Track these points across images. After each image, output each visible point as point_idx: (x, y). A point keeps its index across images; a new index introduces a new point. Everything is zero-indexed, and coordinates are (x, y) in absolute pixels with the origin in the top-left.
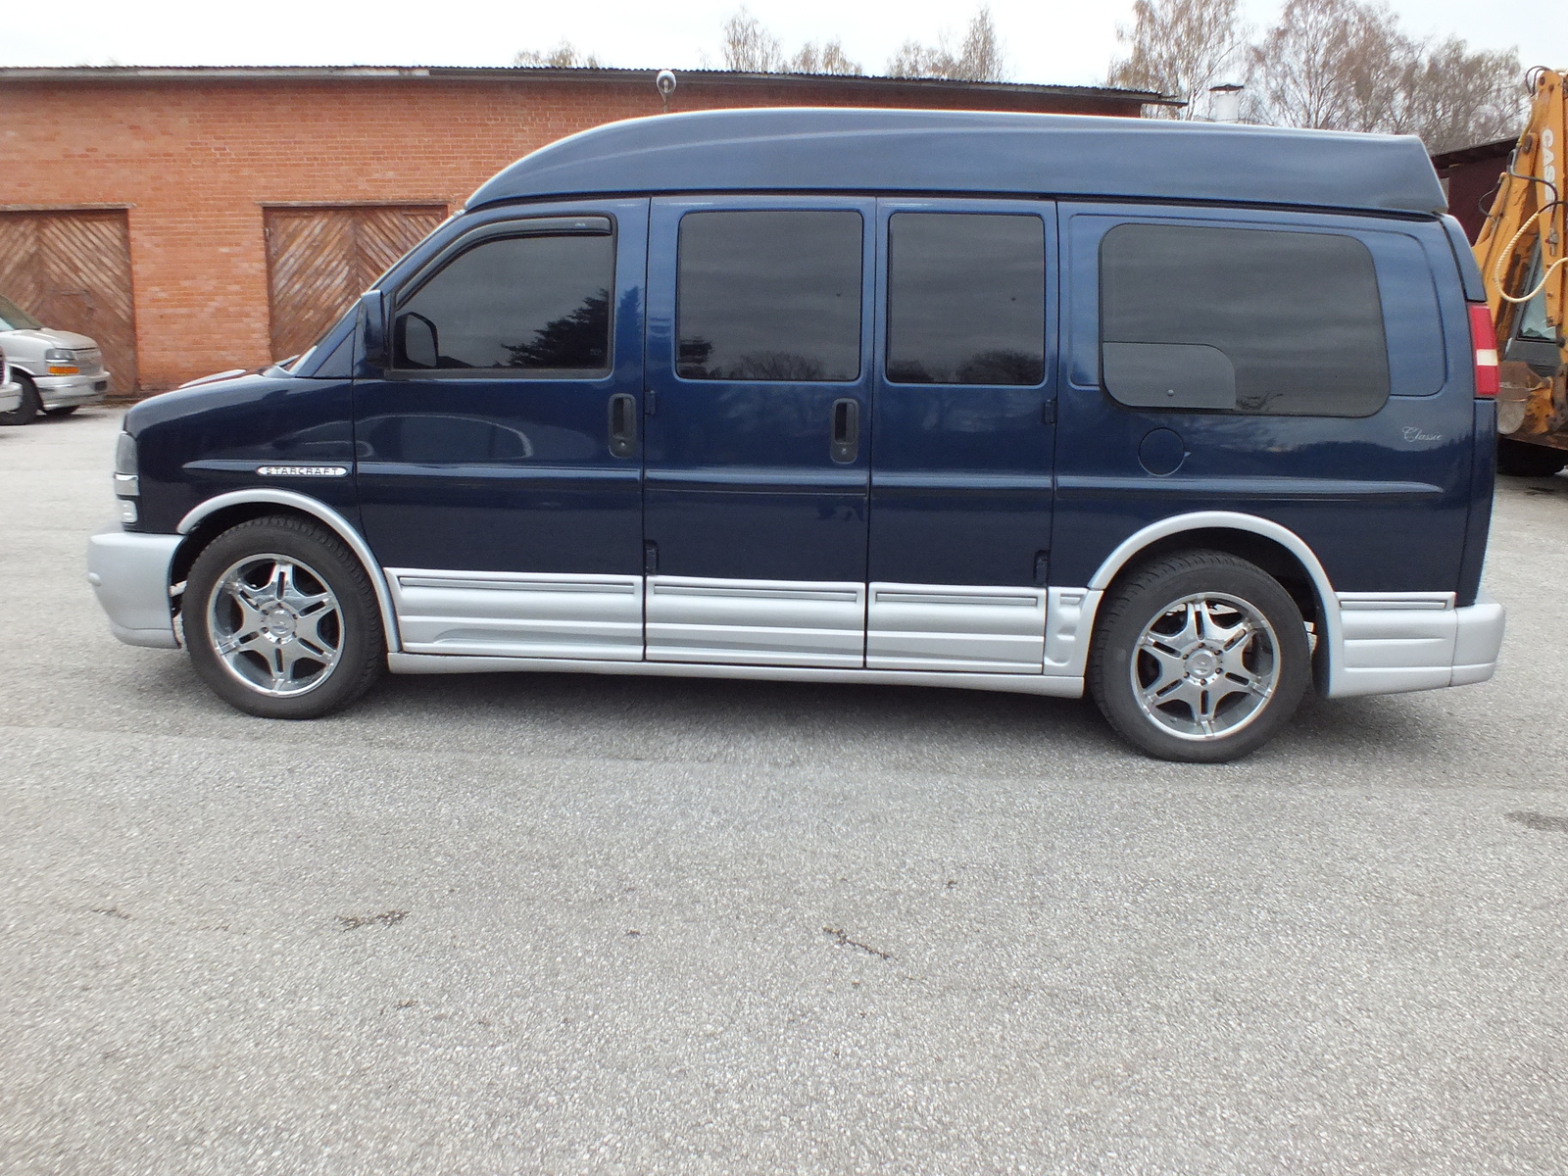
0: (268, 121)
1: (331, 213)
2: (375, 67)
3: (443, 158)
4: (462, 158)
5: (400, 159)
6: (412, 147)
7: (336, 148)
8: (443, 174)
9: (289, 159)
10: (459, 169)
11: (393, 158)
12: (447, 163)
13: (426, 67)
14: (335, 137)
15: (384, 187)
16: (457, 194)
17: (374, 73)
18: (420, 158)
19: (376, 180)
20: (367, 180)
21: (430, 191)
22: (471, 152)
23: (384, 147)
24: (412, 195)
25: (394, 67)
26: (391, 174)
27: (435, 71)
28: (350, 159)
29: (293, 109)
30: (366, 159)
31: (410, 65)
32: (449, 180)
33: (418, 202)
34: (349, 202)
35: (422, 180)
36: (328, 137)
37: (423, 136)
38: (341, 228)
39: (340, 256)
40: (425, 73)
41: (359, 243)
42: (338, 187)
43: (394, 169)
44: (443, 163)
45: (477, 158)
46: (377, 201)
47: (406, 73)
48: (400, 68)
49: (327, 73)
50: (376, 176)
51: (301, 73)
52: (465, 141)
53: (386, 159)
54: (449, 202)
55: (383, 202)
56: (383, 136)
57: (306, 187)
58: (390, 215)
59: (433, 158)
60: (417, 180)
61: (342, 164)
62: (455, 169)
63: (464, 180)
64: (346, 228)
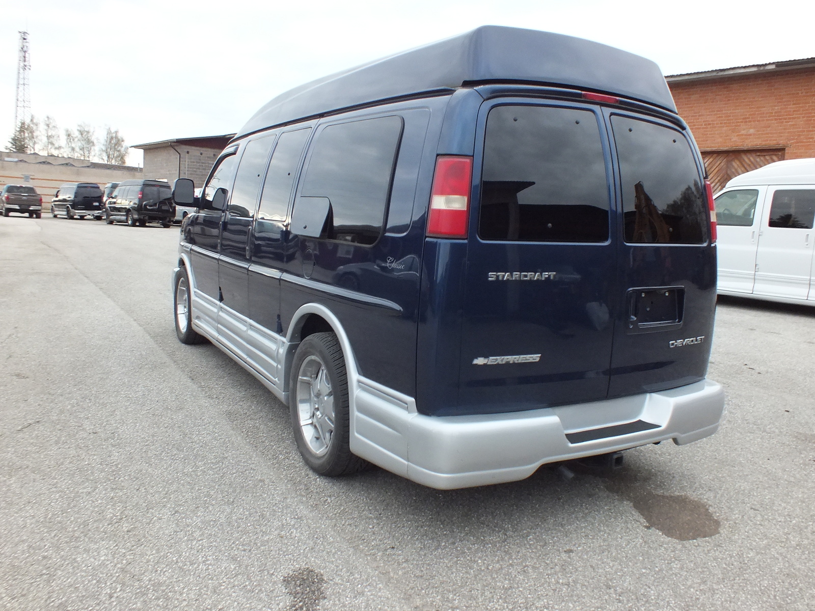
0: (686, 104)
1: (715, 155)
2: (742, 67)
3: (785, 119)
4: (799, 118)
5: (758, 121)
6: (767, 113)
7: (722, 117)
8: (785, 129)
9: (695, 125)
10: (796, 125)
11: (754, 121)
12: (788, 122)
13: (773, 63)
14: (722, 111)
15: (747, 139)
16: (793, 141)
17: (742, 71)
18: (772, 120)
19: (742, 135)
20: (738, 135)
21: (776, 140)
22: (805, 114)
23: (750, 115)
24: (764, 143)
25: (753, 66)
26: (752, 131)
27: (779, 64)
28: (730, 123)
29: (700, 97)
30: (739, 122)
31: (764, 63)
32: (788, 132)
33: (766, 147)
34: (725, 149)
35: (771, 134)
36: (718, 111)
37: (775, 106)
38: (720, 164)
39: (717, 180)
40: (773, 67)
41: (729, 172)
42: (720, 140)
43: (754, 128)
44: (786, 122)
45: (809, 117)
46: (742, 148)
47: (762, 68)
48: (758, 66)
49: (715, 74)
50: (743, 132)
51: (701, 76)
52: (802, 107)
53: (750, 122)
54: (787, 147)
55: (745, 148)
56: (750, 108)
57: (702, 141)
58: (749, 156)
59: (780, 119)
60: (768, 134)
61: (723, 127)
62: (793, 125)
63: (798, 132)
64: (722, 164)
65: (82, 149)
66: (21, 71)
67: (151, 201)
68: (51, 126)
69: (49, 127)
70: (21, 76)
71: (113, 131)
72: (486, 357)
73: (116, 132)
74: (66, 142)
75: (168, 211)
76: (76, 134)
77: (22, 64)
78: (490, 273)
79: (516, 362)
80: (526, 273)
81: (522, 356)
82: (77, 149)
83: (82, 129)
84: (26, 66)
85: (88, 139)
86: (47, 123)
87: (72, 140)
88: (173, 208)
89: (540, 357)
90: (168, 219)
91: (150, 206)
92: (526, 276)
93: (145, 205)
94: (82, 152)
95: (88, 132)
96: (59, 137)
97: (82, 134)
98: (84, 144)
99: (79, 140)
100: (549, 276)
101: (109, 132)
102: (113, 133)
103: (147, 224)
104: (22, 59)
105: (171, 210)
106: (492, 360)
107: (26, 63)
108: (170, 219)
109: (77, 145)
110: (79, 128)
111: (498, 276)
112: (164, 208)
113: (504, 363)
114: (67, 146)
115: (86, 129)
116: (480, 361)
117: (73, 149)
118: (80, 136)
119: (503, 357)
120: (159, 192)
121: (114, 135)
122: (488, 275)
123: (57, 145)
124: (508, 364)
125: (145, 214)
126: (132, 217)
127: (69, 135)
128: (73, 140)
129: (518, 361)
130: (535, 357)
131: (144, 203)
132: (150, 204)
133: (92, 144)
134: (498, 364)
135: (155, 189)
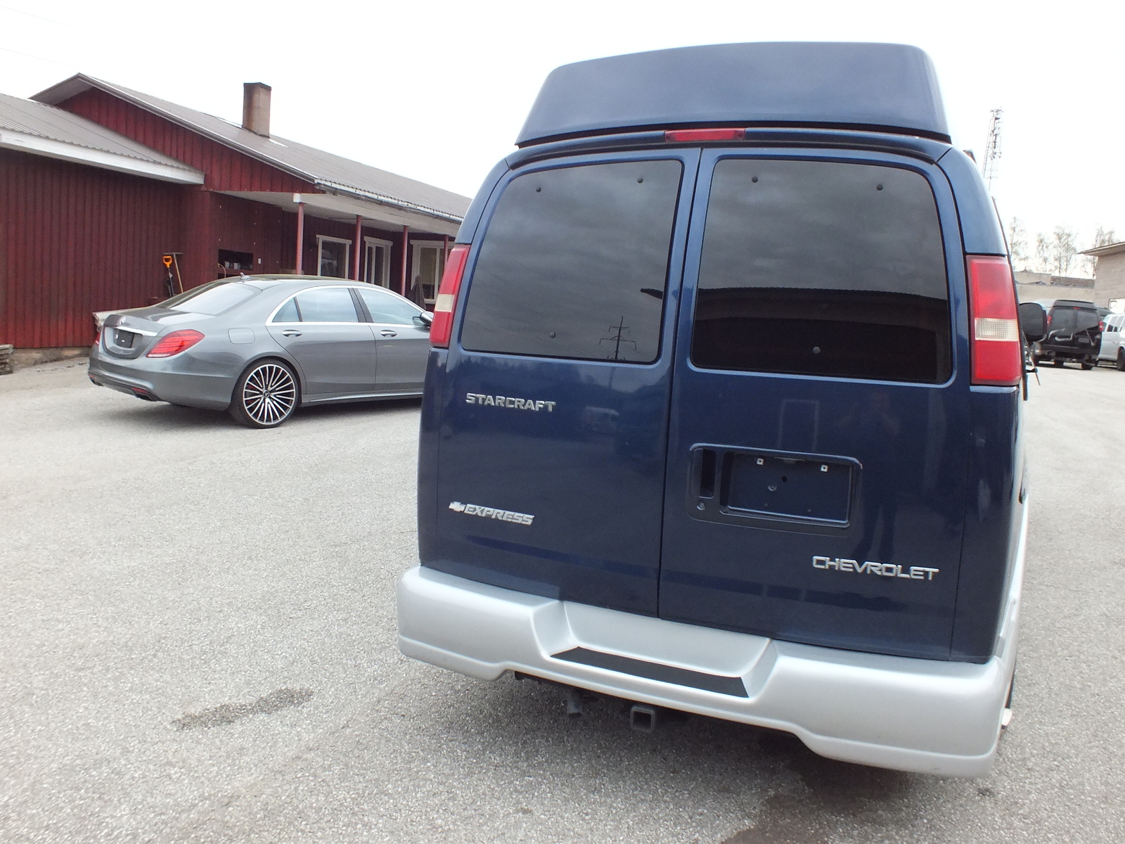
65: (1059, 259)
66: (989, 159)
67: (1063, 330)
68: (1017, 230)
69: (1014, 231)
70: (988, 167)
71: (1106, 231)
72: (464, 502)
73: (1111, 233)
74: (1036, 251)
75: (1087, 345)
76: (1051, 239)
77: (990, 152)
78: (469, 394)
79: (500, 518)
80: (514, 399)
81: (507, 512)
82: (1051, 259)
83: (1060, 232)
84: (995, 153)
85: (1068, 245)
86: (1013, 226)
87: (1044, 248)
88: (1095, 342)
89: (534, 519)
90: (1087, 357)
91: (1060, 337)
92: (513, 403)
93: (1053, 336)
94: (1057, 264)
95: (1069, 235)
96: (1026, 243)
97: (1060, 239)
98: (1061, 251)
99: (1054, 247)
100: (546, 407)
101: (1100, 234)
102: (1107, 234)
103: (1065, 364)
104: (992, 145)
105: (1092, 344)
106: (470, 509)
107: (996, 150)
108: (1090, 357)
109: (1052, 253)
110: (1057, 231)
111: (477, 399)
112: (1082, 340)
113: (484, 515)
114: (1038, 256)
115: (1067, 231)
116: (456, 506)
117: (1045, 260)
118: (1056, 242)
119: (483, 508)
120: (1076, 319)
121: (1107, 238)
122: (466, 395)
123: (1022, 256)
124: (488, 518)
125: (1051, 348)
126: (1034, 351)
127: (1041, 241)
128: (1047, 247)
129: (502, 517)
130: (527, 519)
131: (1051, 333)
132: (1061, 334)
133: (1073, 251)
134: (476, 516)
135: (1069, 312)
